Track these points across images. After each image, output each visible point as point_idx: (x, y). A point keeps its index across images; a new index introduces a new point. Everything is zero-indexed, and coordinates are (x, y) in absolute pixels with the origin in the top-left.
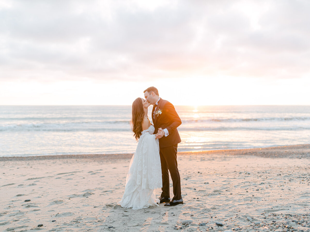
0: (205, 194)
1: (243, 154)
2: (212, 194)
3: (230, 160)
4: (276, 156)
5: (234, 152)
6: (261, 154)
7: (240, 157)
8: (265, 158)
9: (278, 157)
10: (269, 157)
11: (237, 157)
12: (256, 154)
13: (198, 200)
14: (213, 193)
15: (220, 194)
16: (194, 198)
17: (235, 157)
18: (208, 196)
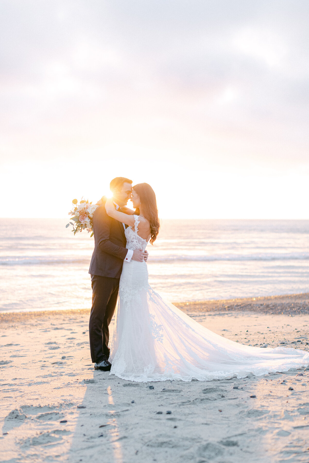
0: (184, 401)
1: (225, 309)
2: (202, 400)
3: (203, 320)
4: (295, 312)
5: (203, 307)
6: (262, 307)
7: (220, 315)
8: (273, 315)
9: (299, 313)
10: (280, 313)
11: (215, 315)
12: (252, 308)
13: (169, 416)
14: (203, 396)
15: (223, 397)
16: (158, 411)
17: (210, 315)
18: (194, 403)
